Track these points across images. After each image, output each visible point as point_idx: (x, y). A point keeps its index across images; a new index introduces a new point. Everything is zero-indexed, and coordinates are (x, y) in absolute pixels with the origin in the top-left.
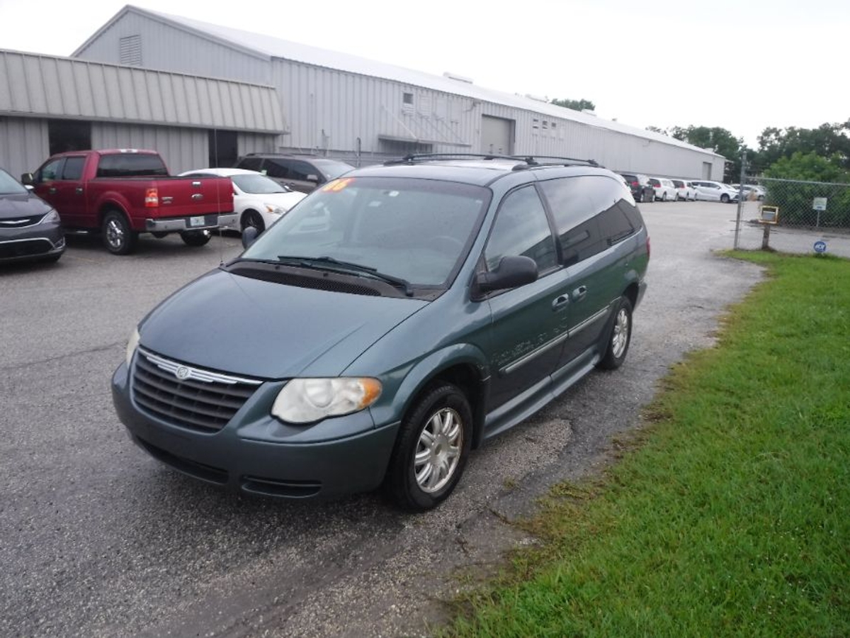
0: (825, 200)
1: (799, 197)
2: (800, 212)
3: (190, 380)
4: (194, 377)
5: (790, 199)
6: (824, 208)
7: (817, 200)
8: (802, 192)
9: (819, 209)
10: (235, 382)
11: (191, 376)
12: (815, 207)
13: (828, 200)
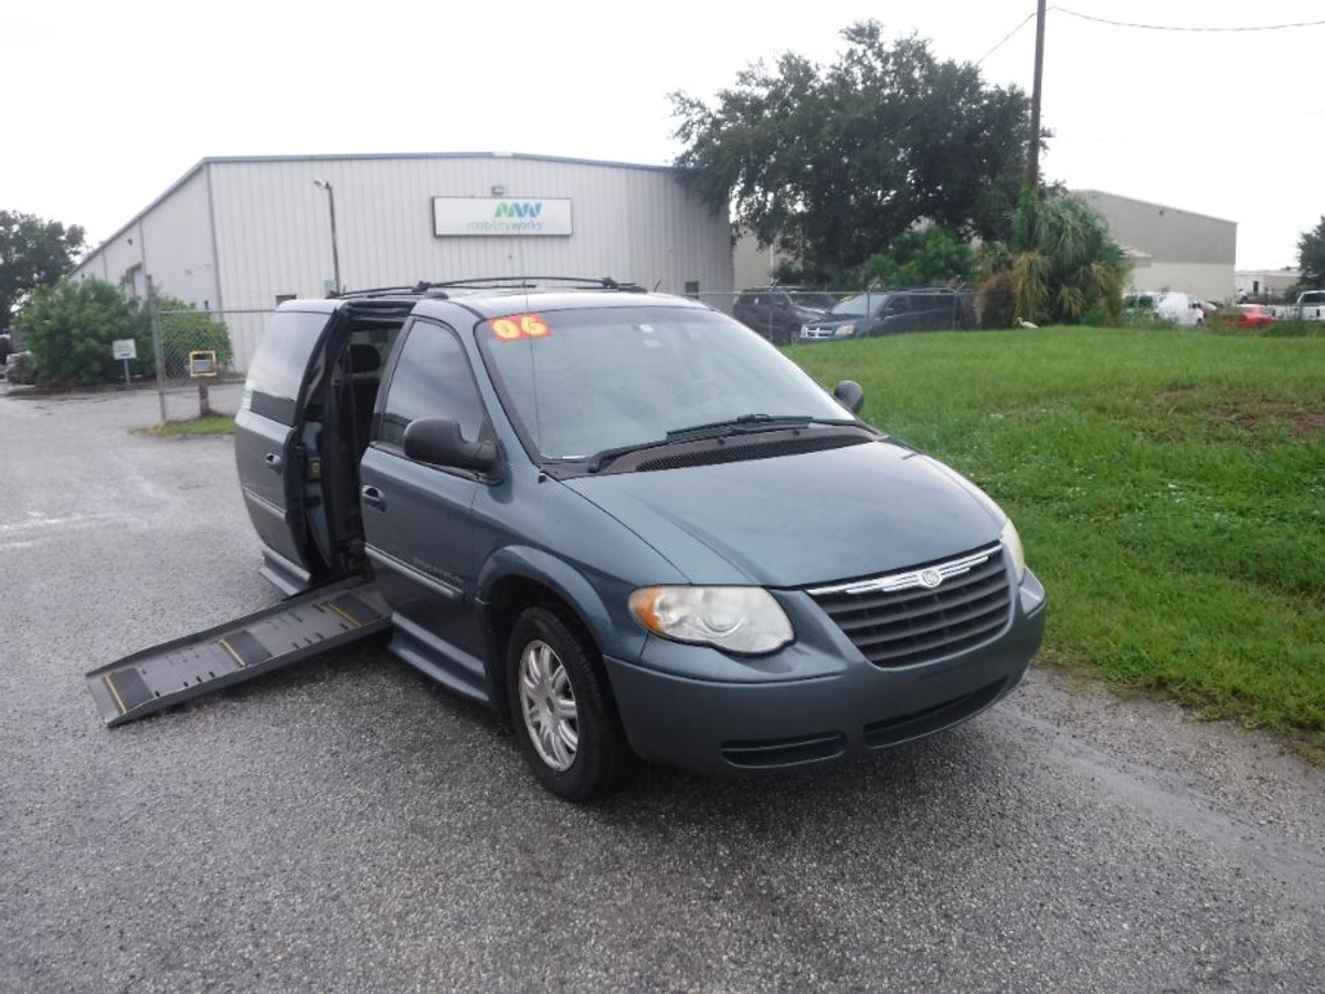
0: (131, 343)
1: (93, 343)
2: (96, 367)
3: (946, 582)
4: (948, 575)
5: (80, 347)
6: (133, 355)
7: (117, 344)
8: (94, 335)
9: (125, 357)
10: (987, 558)
11: (944, 577)
12: (118, 356)
13: (137, 341)
